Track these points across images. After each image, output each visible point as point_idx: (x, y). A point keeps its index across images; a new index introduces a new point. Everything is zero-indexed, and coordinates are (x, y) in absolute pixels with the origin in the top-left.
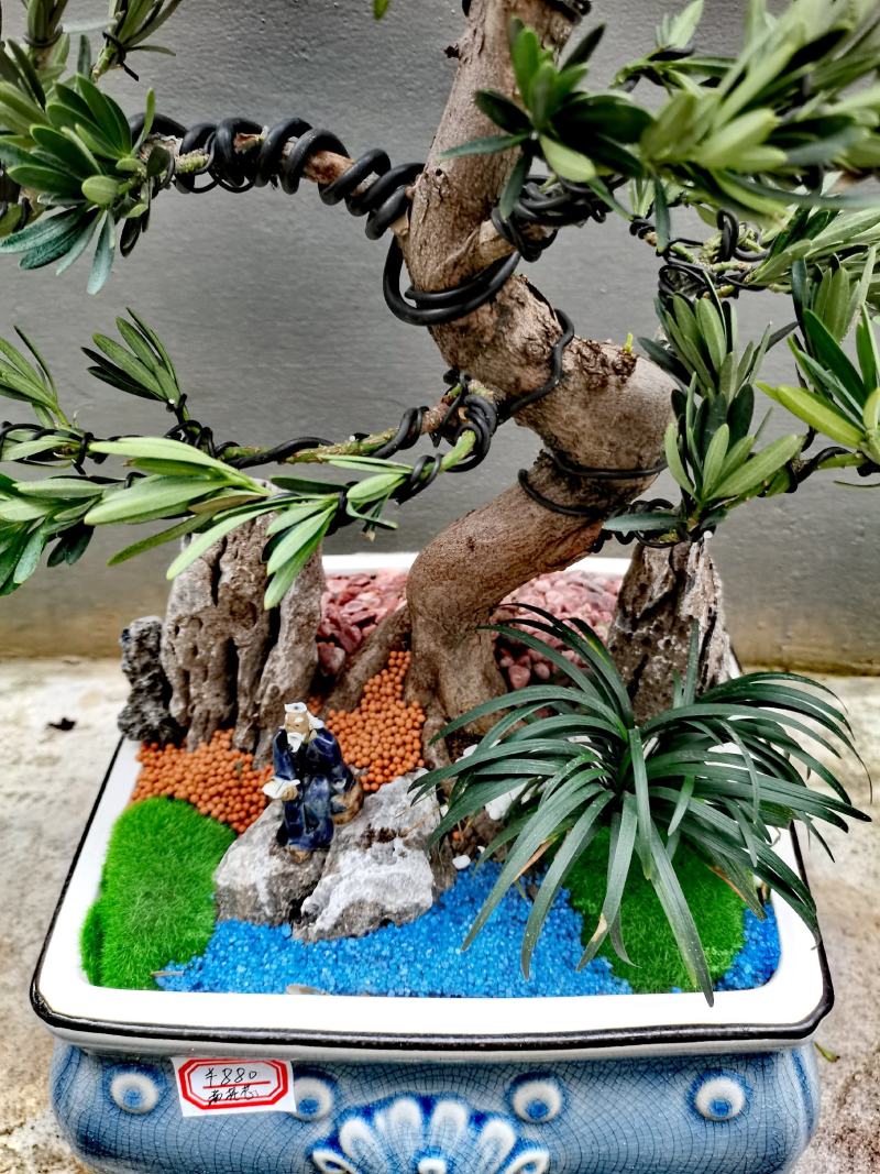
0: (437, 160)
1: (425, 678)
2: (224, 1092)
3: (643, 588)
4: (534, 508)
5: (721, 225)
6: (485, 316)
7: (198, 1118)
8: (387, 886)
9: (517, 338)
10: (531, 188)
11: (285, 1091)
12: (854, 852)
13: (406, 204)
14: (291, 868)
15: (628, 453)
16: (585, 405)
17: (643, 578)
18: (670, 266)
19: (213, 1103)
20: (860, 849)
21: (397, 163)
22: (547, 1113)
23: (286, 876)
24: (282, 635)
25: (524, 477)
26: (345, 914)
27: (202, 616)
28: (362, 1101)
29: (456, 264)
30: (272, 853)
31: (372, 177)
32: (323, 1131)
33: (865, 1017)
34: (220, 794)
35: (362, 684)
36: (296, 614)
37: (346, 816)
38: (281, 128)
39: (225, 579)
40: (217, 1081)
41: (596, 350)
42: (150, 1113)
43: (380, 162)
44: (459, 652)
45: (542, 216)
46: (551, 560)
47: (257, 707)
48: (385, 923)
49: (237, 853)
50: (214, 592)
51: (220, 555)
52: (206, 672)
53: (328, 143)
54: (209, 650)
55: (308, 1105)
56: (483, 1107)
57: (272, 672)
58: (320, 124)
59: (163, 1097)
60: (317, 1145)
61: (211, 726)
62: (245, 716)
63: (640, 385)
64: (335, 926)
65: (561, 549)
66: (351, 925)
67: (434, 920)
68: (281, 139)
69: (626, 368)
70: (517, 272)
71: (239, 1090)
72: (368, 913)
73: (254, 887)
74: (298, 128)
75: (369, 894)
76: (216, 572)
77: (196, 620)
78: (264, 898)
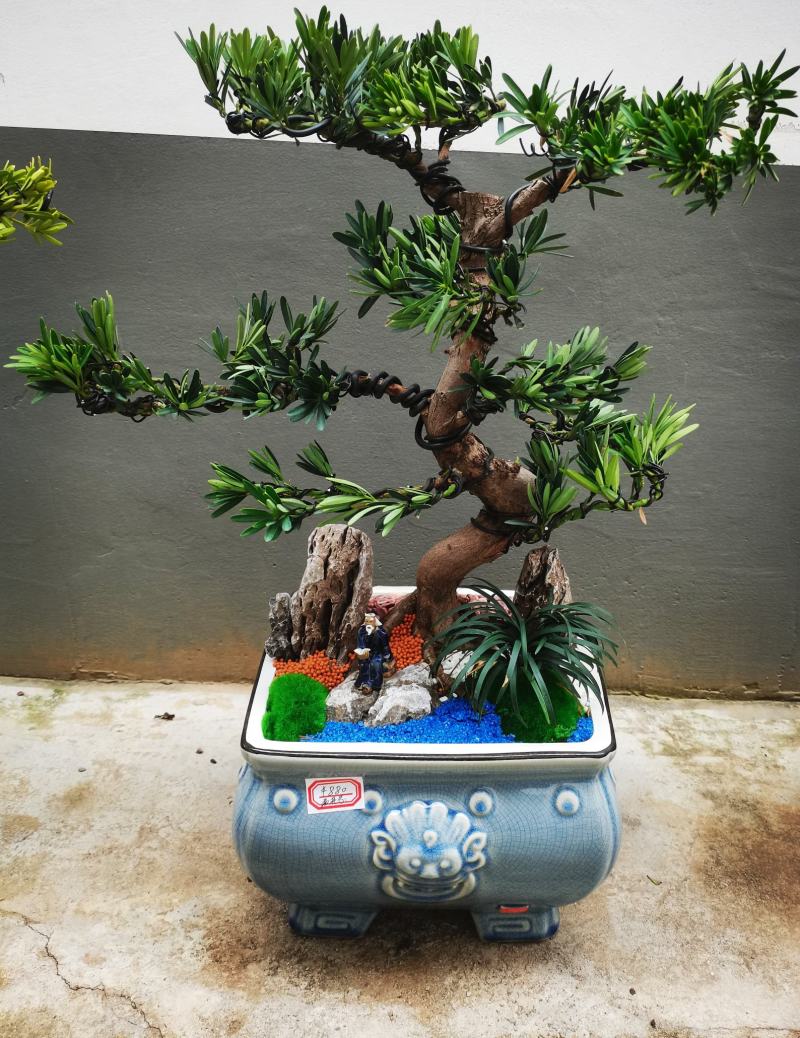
0: (439, 390)
1: (424, 621)
2: (329, 800)
3: (529, 573)
4: (478, 532)
5: (557, 416)
6: (458, 447)
7: (315, 815)
8: (411, 700)
9: (471, 456)
10: (476, 400)
11: (360, 797)
12: (679, 788)
13: (428, 404)
14: (363, 697)
15: (518, 506)
16: (499, 484)
17: (529, 568)
18: (536, 432)
19: (324, 806)
20: (683, 786)
21: (423, 388)
22: (485, 809)
23: (360, 700)
24: (354, 599)
25: (472, 519)
26: (390, 712)
27: (319, 585)
28: (397, 804)
29: (447, 426)
30: (352, 692)
31: (414, 394)
32: (377, 821)
33: (678, 865)
34: (322, 674)
35: (390, 630)
36: (362, 588)
37: (389, 673)
38: (378, 375)
39: (331, 567)
40: (326, 794)
41: (503, 463)
42: (293, 812)
43: (416, 389)
44: (442, 606)
45: (480, 410)
46: (486, 555)
47: (339, 636)
48: (408, 719)
49: (335, 693)
50: (325, 573)
51: (328, 556)
52: (315, 618)
53: (396, 380)
54: (318, 605)
55: (371, 805)
56: (454, 808)
57: (348, 617)
58: (392, 374)
59: (300, 803)
60: (374, 829)
61: (314, 647)
62: (332, 640)
63: (522, 477)
64: (385, 718)
65: (490, 550)
66: (393, 718)
67: (431, 718)
68: (378, 379)
69: (516, 469)
70: (471, 431)
71: (337, 798)
72: (401, 712)
73: (345, 705)
74: (384, 375)
75: (402, 703)
76: (326, 564)
77: (315, 586)
78: (350, 710)
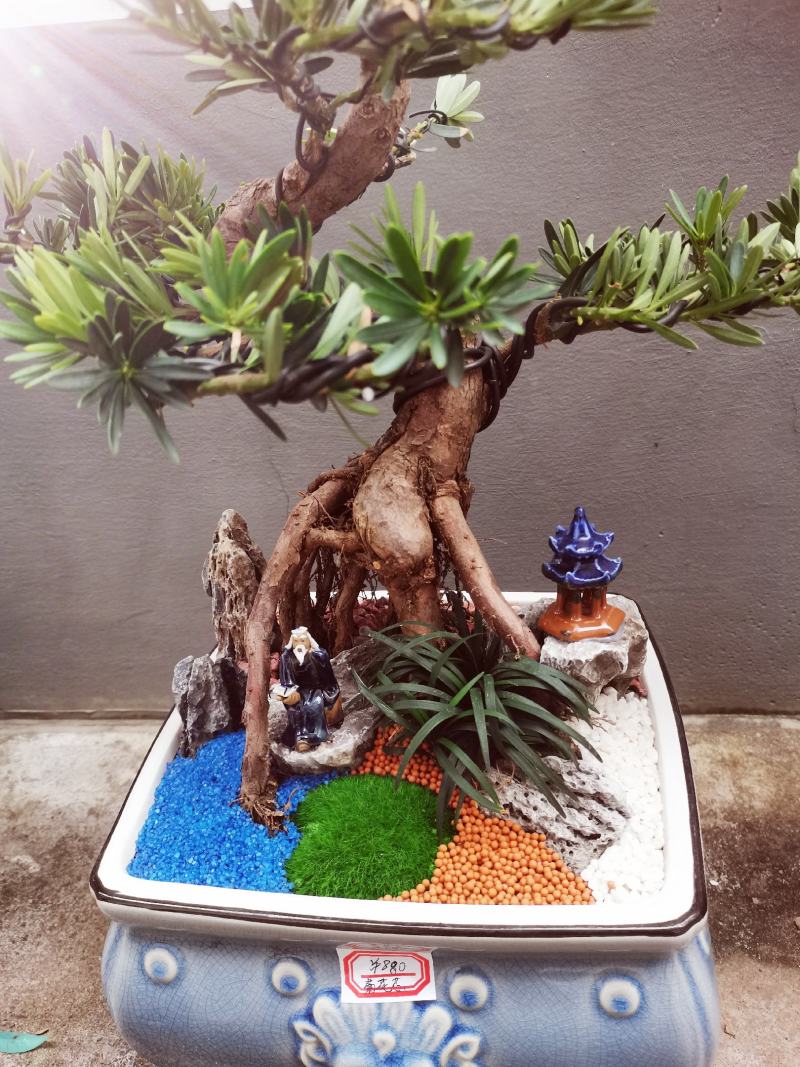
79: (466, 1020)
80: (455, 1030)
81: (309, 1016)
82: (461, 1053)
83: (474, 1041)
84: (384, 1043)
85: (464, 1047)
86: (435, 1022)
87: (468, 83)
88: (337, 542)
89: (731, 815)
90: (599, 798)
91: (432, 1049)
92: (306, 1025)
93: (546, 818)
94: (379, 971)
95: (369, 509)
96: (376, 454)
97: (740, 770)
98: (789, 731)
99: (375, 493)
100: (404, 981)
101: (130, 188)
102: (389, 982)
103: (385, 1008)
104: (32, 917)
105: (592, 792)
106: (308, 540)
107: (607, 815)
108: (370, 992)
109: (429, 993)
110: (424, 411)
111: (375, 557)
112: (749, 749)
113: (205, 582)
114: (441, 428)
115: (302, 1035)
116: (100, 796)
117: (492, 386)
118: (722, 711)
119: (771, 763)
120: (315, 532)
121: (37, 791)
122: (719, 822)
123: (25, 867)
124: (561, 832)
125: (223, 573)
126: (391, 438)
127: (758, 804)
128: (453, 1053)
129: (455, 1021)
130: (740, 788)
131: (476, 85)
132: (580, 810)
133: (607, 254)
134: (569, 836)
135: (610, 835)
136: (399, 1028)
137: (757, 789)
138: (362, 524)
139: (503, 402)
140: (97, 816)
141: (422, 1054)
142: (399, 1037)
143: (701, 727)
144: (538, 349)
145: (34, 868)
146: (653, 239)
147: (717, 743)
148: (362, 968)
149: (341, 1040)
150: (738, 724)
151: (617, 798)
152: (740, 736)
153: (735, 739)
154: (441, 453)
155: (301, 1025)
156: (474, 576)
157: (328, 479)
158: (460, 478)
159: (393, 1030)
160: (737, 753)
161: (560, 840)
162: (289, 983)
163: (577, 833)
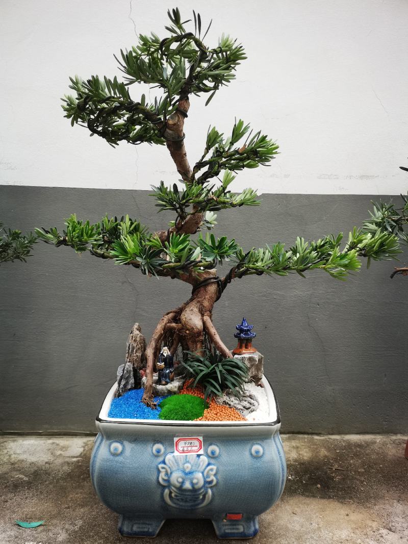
79: (212, 461)
80: (209, 464)
81: (164, 462)
82: (210, 472)
83: (214, 467)
84: (187, 467)
85: (212, 470)
86: (203, 461)
87: (214, 215)
88: (176, 326)
89: (296, 461)
90: (251, 397)
91: (202, 470)
92: (163, 465)
93: (235, 404)
94: (186, 445)
95: (186, 316)
96: (187, 304)
97: (299, 449)
98: (317, 439)
99: (188, 312)
100: (194, 448)
101: (131, 229)
102: (189, 449)
103: (188, 457)
104: (28, 492)
105: (248, 395)
106: (166, 327)
107: (252, 401)
108: (183, 452)
109: (201, 452)
110: (202, 292)
111: (188, 330)
112: (303, 444)
113: (128, 344)
114: (206, 297)
115: (161, 470)
116: (49, 458)
117: (220, 288)
118: (293, 433)
119: (310, 447)
120: (168, 324)
121: (22, 457)
122: (292, 463)
123: (22, 479)
124: (240, 407)
125: (135, 341)
126: (192, 300)
127: (305, 458)
128: (208, 472)
129: (209, 462)
130: (299, 454)
131: (216, 215)
132: (245, 401)
133: (251, 253)
134: (242, 408)
135: (253, 407)
136: (192, 463)
137: (305, 454)
138: (184, 320)
139: (222, 294)
140: (49, 464)
141: (199, 472)
142: (192, 466)
143: (286, 438)
144: (232, 280)
145: (26, 479)
146: (261, 250)
147: (291, 442)
148: (181, 445)
149: (174, 469)
150: (299, 437)
151: (256, 396)
152: (299, 440)
153: (297, 441)
154: (206, 304)
155: (160, 466)
156: (215, 337)
157: (171, 312)
158: (210, 312)
159: (190, 463)
160: (298, 445)
161: (240, 409)
162: (159, 451)
163: (244, 407)
